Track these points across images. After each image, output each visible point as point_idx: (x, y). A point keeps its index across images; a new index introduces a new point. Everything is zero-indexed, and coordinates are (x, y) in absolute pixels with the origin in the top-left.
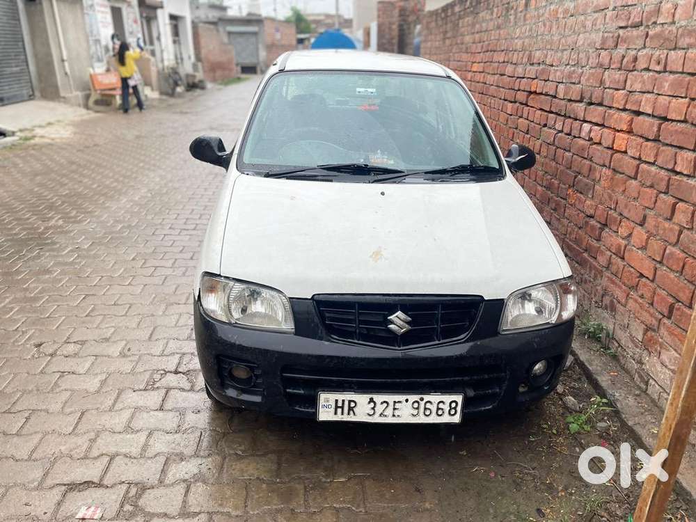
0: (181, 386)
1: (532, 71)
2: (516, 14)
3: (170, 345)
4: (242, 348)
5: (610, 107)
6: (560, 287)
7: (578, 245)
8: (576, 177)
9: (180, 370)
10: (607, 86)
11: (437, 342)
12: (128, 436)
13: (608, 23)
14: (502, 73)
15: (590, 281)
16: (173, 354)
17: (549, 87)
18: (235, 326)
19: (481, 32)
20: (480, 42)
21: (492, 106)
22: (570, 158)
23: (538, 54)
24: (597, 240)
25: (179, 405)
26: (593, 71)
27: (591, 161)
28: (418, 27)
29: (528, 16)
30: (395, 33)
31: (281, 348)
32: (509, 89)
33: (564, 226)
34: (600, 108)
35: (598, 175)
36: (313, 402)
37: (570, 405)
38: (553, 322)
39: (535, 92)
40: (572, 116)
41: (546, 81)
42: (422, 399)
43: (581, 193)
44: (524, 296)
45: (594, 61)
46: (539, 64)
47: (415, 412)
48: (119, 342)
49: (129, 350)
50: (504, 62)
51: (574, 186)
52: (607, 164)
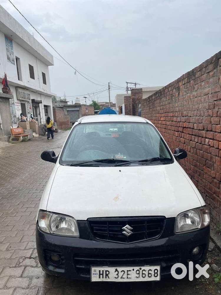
0: (32, 264)
1: (183, 119)
2: (175, 98)
3: (29, 245)
4: (55, 246)
5: (216, 132)
6: (200, 211)
7: (211, 191)
8: (206, 161)
9: (32, 257)
10: (213, 124)
11: (146, 239)
12: (5, 290)
13: (210, 99)
14: (172, 120)
15: (218, 207)
16: (30, 249)
17: (191, 125)
18: (53, 235)
19: (163, 105)
20: (163, 109)
21: (170, 134)
22: (202, 153)
23: (185, 112)
24: (218, 188)
25: (30, 275)
26: (207, 118)
27: (211, 154)
28: (140, 105)
29: (180, 98)
30: (131, 107)
31: (73, 245)
32: (175, 126)
33: (203, 182)
34: (211, 132)
35: (214, 160)
36: (89, 272)
37: (214, 268)
38: (199, 228)
39: (185, 127)
40: (201, 136)
41: (189, 123)
42: (141, 269)
43: (209, 168)
44: (185, 215)
45: (206, 114)
46: (186, 116)
47: (138, 276)
48: (6, 244)
49: (10, 247)
50: (172, 116)
51: (205, 165)
52: (217, 155)
